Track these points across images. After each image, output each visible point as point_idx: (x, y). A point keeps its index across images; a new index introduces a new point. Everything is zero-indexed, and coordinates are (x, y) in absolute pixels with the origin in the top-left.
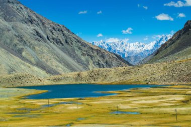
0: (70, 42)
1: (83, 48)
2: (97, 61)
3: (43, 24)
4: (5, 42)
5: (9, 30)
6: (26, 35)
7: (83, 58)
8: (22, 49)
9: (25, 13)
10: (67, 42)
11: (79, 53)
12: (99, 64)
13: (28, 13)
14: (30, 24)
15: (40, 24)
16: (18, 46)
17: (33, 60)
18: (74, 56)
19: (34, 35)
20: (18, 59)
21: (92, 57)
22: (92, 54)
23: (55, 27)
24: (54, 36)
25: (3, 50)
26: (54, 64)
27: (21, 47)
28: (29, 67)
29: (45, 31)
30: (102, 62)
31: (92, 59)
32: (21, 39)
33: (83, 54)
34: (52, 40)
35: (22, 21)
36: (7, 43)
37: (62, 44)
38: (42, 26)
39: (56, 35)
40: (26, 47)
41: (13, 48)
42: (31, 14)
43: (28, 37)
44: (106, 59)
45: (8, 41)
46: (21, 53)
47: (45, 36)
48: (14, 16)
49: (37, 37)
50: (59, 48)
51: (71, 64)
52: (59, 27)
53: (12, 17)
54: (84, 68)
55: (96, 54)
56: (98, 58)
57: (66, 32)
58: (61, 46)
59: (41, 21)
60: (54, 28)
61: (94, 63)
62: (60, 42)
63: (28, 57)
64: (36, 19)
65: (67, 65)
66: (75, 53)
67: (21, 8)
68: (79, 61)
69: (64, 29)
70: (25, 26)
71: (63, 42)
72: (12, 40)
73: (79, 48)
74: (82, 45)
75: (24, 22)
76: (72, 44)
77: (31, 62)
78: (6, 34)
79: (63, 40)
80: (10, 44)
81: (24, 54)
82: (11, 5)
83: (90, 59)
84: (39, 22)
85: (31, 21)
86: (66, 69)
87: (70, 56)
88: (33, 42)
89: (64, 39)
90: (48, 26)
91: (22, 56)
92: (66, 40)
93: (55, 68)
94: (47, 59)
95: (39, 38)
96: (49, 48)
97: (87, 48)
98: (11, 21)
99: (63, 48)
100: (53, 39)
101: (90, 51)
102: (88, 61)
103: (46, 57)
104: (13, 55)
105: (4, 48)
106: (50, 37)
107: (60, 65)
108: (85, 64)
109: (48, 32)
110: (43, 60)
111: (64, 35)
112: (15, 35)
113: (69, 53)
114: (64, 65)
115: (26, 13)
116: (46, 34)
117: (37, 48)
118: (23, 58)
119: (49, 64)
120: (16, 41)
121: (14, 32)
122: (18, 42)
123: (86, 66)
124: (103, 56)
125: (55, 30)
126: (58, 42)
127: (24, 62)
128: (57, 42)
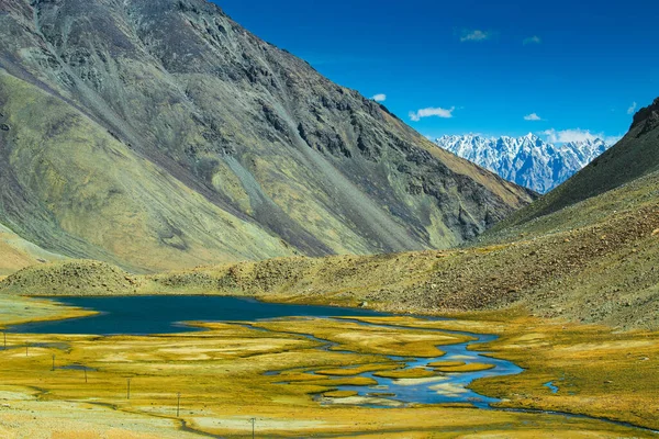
0: (371, 146)
1: (413, 167)
2: (456, 212)
3: (289, 84)
4: (160, 140)
5: (174, 101)
6: (229, 117)
7: (411, 201)
8: (214, 163)
9: (233, 44)
10: (361, 146)
11: (397, 183)
12: (463, 223)
13: (241, 46)
14: (245, 82)
15: (280, 84)
16: (201, 155)
17: (245, 201)
18: (380, 192)
19: (256, 118)
20: (195, 197)
21: (440, 199)
22: (443, 190)
23: (328, 97)
24: (321, 126)
25: (149, 163)
26: (313, 216)
27: (211, 156)
28: (230, 224)
29: (293, 109)
30: (471, 218)
31: (440, 207)
32: (212, 129)
33: (412, 186)
34: (314, 139)
35: (219, 72)
36: (165, 144)
37: (347, 153)
38: (283, 92)
39: (330, 122)
40: (228, 158)
41: (185, 158)
42: (252, 51)
43: (236, 124)
44: (489, 206)
45: (170, 135)
46: (209, 178)
47: (293, 125)
48: (196, 53)
49: (266, 126)
50: (334, 164)
51: (369, 219)
52: (340, 97)
53: (190, 59)
54: (412, 233)
55: (454, 189)
56: (460, 203)
57: (361, 114)
58: (340, 158)
59: (284, 75)
60: (323, 100)
61: (445, 218)
62: (341, 144)
63: (232, 191)
64: (266, 65)
65: (355, 221)
66: (386, 183)
67: (221, 28)
68: (398, 211)
69: (355, 103)
70: (227, 87)
71: (349, 147)
72: (181, 133)
73: (401, 169)
74: (409, 159)
75: (225, 76)
76: (378, 151)
77: (236, 209)
78: (165, 112)
79: (350, 137)
80: (177, 146)
81: (217, 180)
82: (187, 18)
83: (433, 205)
84: (276, 77)
85: (251, 74)
86: (350, 233)
87: (369, 192)
88: (251, 141)
89: (355, 136)
90: (306, 92)
91: (210, 187)
92: (359, 140)
93: (313, 229)
94: (291, 200)
95: (272, 129)
96: (300, 163)
97: (425, 168)
98: (183, 70)
99: (347, 166)
100: (318, 134)
101: (437, 179)
102: (426, 213)
103: (289, 193)
104: (179, 183)
105: (153, 158)
106: (309, 129)
107: (333, 220)
108: (415, 222)
109: (305, 112)
110: (279, 203)
111: (354, 123)
112: (194, 118)
113: (366, 183)
114: (347, 223)
115: (235, 45)
116: (296, 117)
117: (260, 162)
118: (212, 194)
119: (295, 215)
120: (195, 137)
121: (191, 108)
122: (202, 140)
123: (417, 228)
124: (476, 197)
125: (326, 105)
126: (332, 144)
127: (213, 207)
128: (330, 146)
